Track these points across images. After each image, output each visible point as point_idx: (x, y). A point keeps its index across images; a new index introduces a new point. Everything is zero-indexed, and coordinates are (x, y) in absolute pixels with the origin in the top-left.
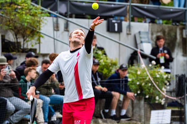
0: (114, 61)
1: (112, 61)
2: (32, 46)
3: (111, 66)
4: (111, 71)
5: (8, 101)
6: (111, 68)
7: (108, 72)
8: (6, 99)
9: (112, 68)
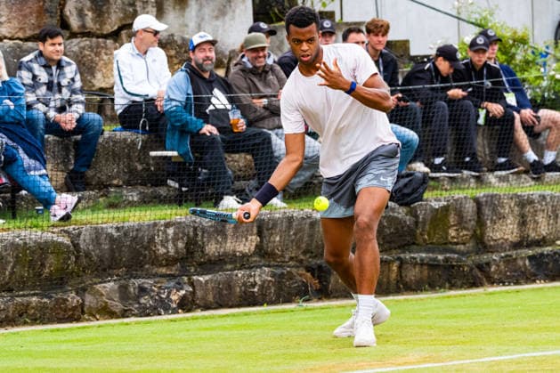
0: (520, 34)
1: (515, 33)
2: (324, 5)
3: (513, 45)
4: (513, 57)
5: (274, 137)
6: (513, 50)
7: (506, 60)
8: (270, 132)
9: (517, 50)
